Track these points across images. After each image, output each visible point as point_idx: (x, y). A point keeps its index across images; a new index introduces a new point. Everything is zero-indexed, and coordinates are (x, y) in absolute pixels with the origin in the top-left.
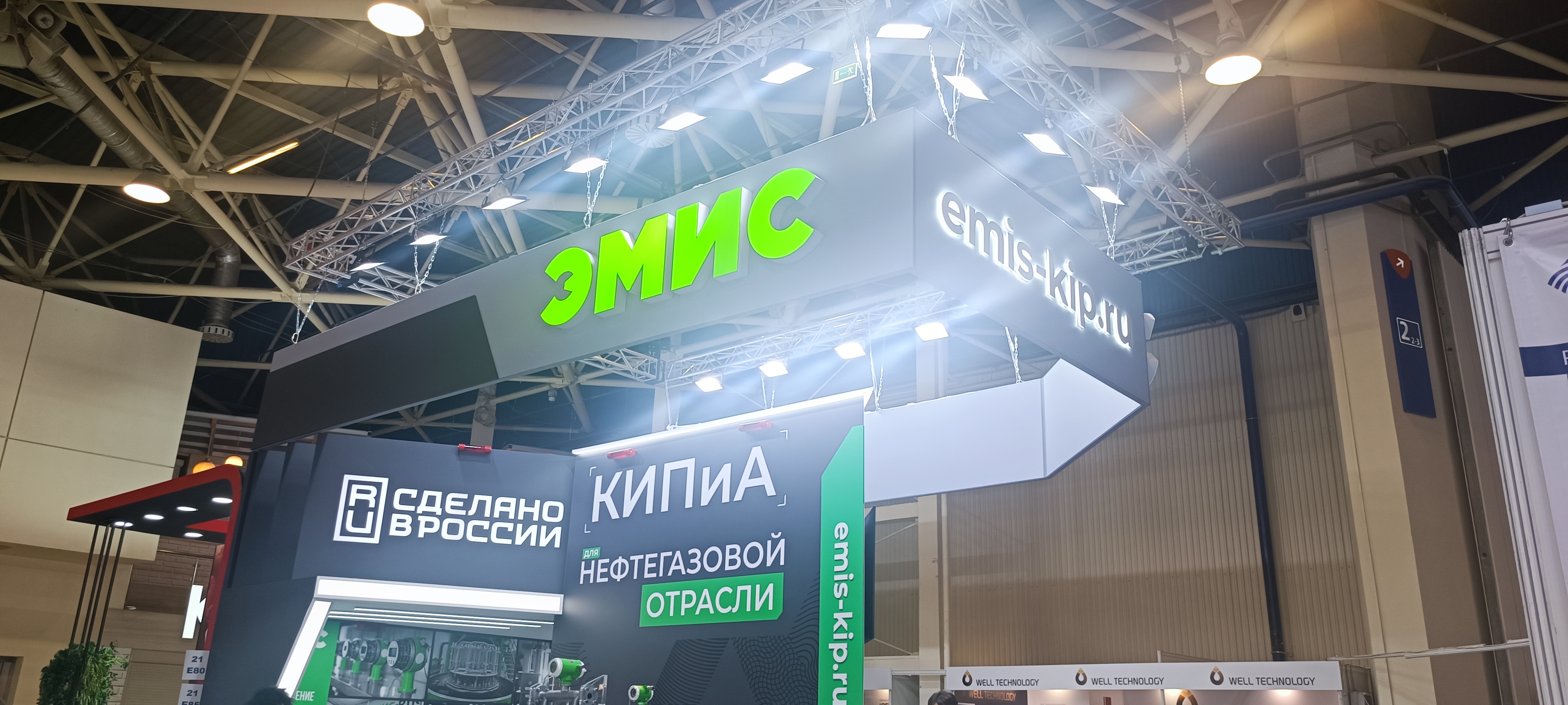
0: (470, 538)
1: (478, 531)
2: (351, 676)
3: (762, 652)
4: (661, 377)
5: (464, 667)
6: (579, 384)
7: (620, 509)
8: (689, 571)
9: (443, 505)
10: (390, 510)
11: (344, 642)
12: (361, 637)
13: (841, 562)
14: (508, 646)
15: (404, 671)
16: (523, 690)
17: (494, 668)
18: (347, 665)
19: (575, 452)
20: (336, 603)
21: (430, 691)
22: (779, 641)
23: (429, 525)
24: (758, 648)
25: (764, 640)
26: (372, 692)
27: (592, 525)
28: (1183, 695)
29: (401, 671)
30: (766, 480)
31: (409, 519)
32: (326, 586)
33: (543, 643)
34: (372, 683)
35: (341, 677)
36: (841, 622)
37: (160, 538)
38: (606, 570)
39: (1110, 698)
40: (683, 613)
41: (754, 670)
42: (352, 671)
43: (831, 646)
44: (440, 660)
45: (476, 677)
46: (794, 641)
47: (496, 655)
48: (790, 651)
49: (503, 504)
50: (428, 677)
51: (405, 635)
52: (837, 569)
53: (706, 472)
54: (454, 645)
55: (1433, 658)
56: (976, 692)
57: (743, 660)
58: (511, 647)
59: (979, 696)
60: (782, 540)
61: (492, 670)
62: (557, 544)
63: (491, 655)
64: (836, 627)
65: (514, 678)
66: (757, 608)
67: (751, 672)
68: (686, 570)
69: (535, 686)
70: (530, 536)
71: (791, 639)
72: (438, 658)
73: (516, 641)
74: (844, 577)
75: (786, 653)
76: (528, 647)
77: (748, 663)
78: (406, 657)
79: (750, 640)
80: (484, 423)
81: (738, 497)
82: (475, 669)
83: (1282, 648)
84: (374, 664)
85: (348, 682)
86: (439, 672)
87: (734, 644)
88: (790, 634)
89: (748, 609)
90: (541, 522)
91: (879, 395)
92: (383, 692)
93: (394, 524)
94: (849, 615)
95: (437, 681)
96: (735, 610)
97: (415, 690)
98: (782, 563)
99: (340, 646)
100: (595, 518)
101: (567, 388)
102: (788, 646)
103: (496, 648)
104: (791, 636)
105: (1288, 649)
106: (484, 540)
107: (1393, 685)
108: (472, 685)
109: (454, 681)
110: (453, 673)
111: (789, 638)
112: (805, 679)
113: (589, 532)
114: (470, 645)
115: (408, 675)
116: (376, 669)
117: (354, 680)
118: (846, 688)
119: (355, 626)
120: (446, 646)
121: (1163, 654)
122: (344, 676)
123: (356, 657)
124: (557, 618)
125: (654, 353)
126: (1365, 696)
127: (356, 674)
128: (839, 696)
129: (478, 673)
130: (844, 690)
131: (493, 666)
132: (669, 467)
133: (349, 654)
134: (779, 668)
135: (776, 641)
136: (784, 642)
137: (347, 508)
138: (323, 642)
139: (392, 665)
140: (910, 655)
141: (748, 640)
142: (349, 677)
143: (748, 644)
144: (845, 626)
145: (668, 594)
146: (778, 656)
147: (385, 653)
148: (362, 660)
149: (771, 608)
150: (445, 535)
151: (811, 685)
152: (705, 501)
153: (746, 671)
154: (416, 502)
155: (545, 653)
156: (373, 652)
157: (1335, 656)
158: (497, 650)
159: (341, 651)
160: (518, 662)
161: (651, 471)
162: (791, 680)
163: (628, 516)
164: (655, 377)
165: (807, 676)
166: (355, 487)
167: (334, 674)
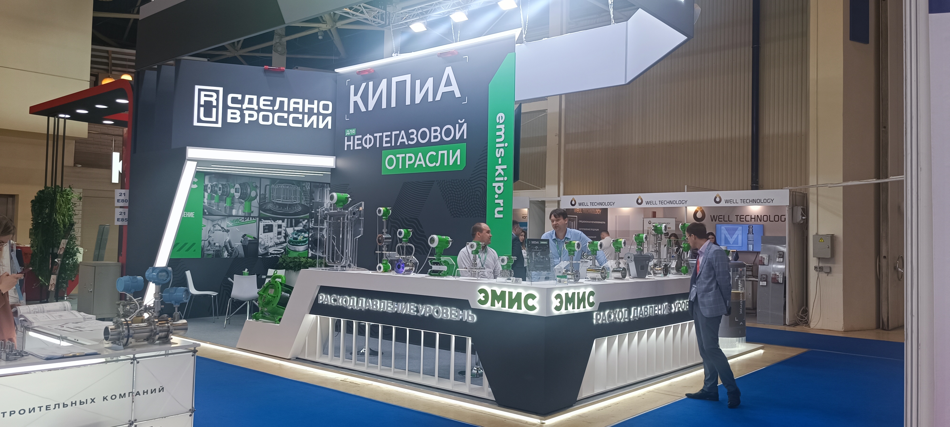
0: (276, 123)
1: (281, 119)
2: (215, 204)
3: (454, 188)
4: (387, 23)
5: (280, 199)
6: (337, 27)
7: (366, 106)
8: (410, 142)
9: (258, 104)
10: (226, 107)
11: (208, 185)
12: (218, 182)
13: (500, 136)
14: (304, 186)
15: (245, 201)
16: (315, 211)
17: (298, 199)
18: (211, 198)
19: (337, 70)
20: (200, 162)
21: (261, 212)
22: (463, 182)
23: (251, 116)
24: (451, 186)
25: (455, 182)
26: (228, 212)
27: (350, 115)
28: (697, 210)
29: (243, 201)
30: (454, 88)
31: (238, 112)
32: (192, 152)
33: (326, 185)
34: (227, 207)
35: (209, 204)
36: (500, 171)
37: (88, 124)
38: (360, 142)
39: (655, 212)
40: (407, 167)
41: (450, 198)
42: (215, 201)
43: (494, 184)
44: (265, 194)
45: (287, 204)
46: (472, 182)
47: (298, 191)
48: (470, 188)
49: (295, 103)
50: (259, 204)
51: (243, 181)
52: (498, 140)
53: (418, 82)
54: (273, 186)
55: (844, 187)
56: (578, 210)
57: (443, 193)
58: (306, 187)
59: (580, 211)
60: (465, 124)
61: (297, 200)
62: (330, 127)
63: (295, 191)
64: (497, 174)
65: (310, 205)
66: (451, 164)
67: (447, 200)
68: (408, 142)
69: (322, 209)
70: (313, 122)
71: (471, 181)
72: (264, 193)
73: (309, 183)
74: (502, 145)
75: (468, 189)
76: (317, 187)
77: (446, 194)
78: (245, 193)
79: (447, 182)
80: (279, 53)
81: (438, 98)
82: (286, 199)
83: (757, 183)
84: (227, 197)
85: (213, 207)
86: (266, 201)
87: (438, 184)
88: (470, 178)
89: (446, 164)
90: (318, 114)
91: (525, 33)
92: (234, 212)
93: (229, 116)
94: (505, 167)
95: (265, 206)
96: (438, 165)
97: (253, 211)
98: (465, 137)
99: (206, 187)
100: (352, 111)
101: (330, 30)
102: (469, 185)
103: (298, 187)
104: (471, 179)
105: (760, 183)
106: (285, 125)
107: (819, 202)
108: (286, 208)
109: (274, 206)
110: (274, 202)
111: (469, 180)
112: (479, 203)
113: (349, 119)
114: (282, 186)
115: (247, 203)
116: (229, 200)
117: (216, 206)
118: (502, 208)
119: (213, 175)
120: (268, 187)
121: (688, 187)
122: (210, 203)
123: (216, 193)
124: (332, 170)
125: (383, 7)
126: (802, 208)
127: (217, 202)
128: (498, 212)
129: (289, 202)
130: (501, 209)
131: (297, 198)
132: (395, 80)
133: (211, 191)
134: (464, 197)
135: (462, 182)
136: (467, 183)
137: (199, 106)
138: (196, 185)
139: (238, 198)
140: (540, 189)
141: (446, 181)
142: (213, 204)
143: (446, 184)
144: (502, 173)
145: (397, 156)
146: (463, 190)
147: (233, 191)
148: (220, 195)
149: (459, 163)
150: (261, 122)
151: (482, 206)
152: (418, 101)
153: (445, 199)
154: (242, 102)
155: (327, 190)
156: (225, 190)
157: (787, 186)
158: (299, 189)
159: (207, 190)
160: (311, 196)
161: (384, 82)
162: (471, 204)
163: (371, 110)
164: (384, 23)
165: (480, 201)
166: (203, 93)
167: (204, 202)
